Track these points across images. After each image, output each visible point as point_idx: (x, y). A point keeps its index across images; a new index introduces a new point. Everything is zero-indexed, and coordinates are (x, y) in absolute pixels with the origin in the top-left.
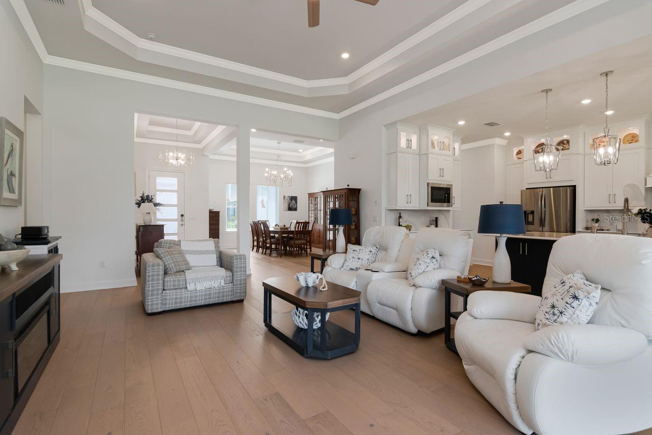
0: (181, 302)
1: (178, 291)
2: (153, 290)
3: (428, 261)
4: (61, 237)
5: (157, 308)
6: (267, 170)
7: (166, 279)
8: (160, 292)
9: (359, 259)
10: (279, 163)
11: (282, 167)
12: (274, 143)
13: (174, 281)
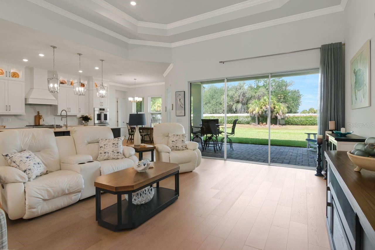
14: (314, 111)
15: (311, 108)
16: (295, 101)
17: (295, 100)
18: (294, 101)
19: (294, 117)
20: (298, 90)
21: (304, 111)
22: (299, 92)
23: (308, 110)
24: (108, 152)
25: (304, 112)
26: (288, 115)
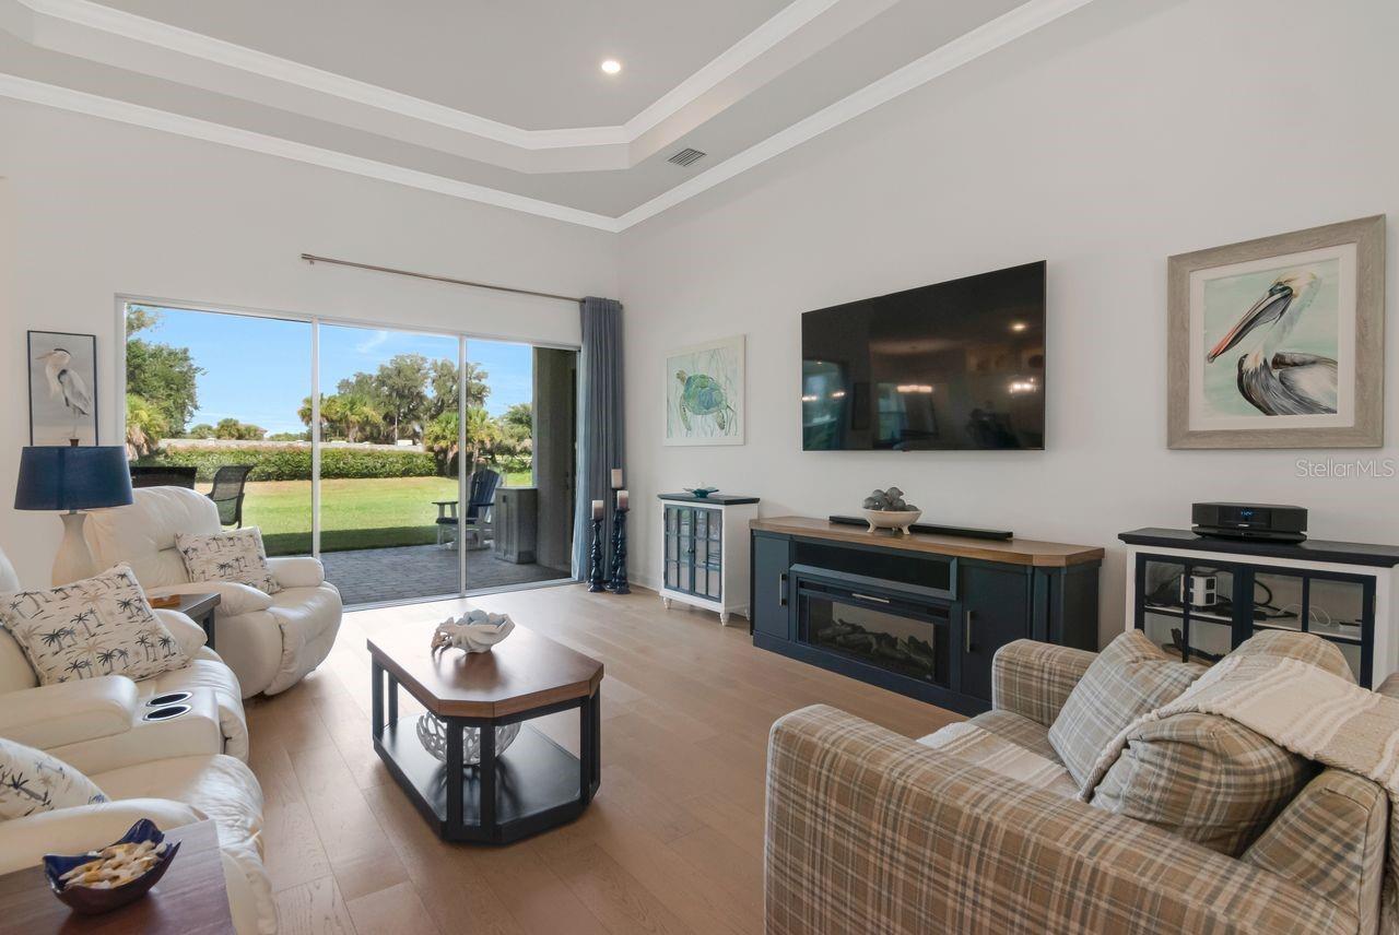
14: (238, 430)
15: (226, 421)
16: (178, 390)
17: (175, 387)
18: (171, 389)
19: (192, 452)
20: (186, 351)
21: (201, 429)
22: (186, 359)
23: (215, 427)
24: (122, 648)
25: (200, 433)
26: (169, 445)
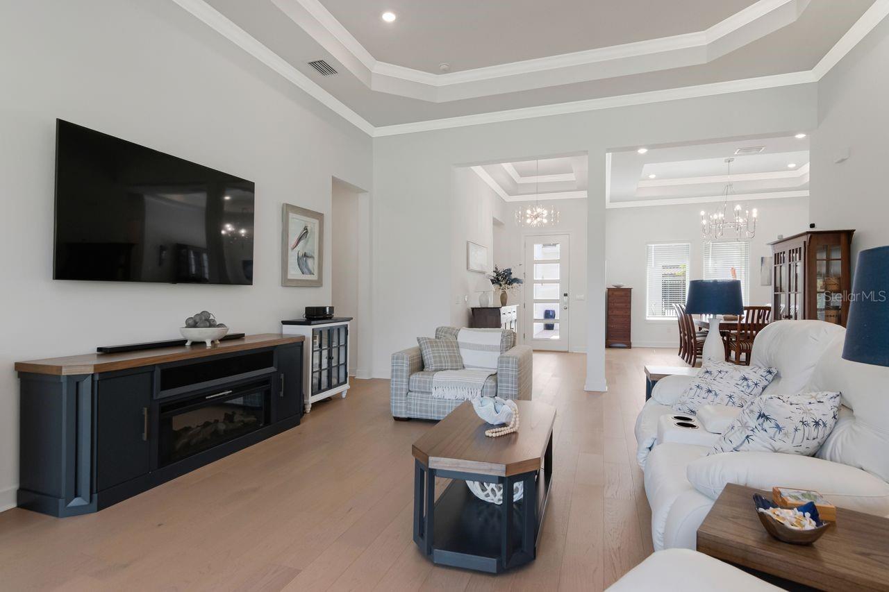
0: (427, 412)
1: (424, 395)
2: (396, 389)
3: (753, 422)
4: (352, 319)
5: (401, 413)
6: (703, 213)
7: (411, 378)
8: (404, 393)
9: (710, 391)
10: (730, 198)
11: (733, 203)
12: (718, 163)
13: (420, 381)
